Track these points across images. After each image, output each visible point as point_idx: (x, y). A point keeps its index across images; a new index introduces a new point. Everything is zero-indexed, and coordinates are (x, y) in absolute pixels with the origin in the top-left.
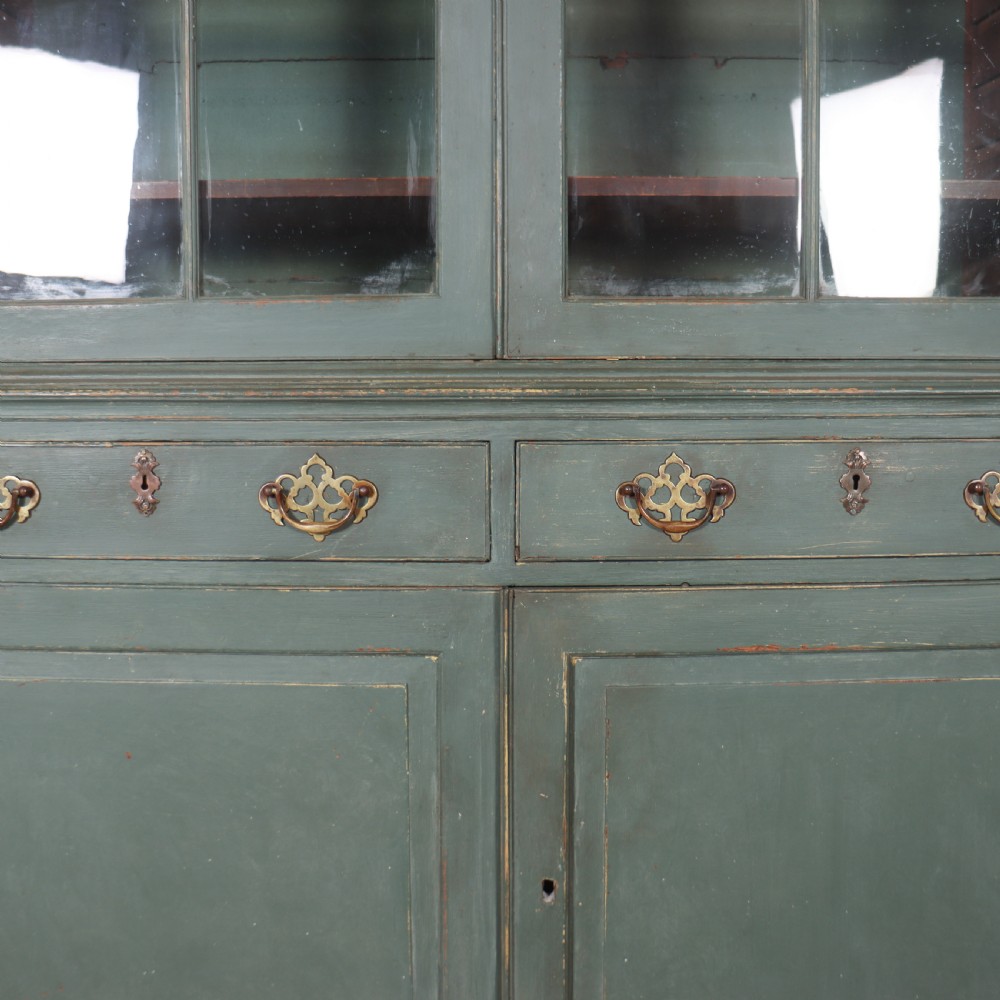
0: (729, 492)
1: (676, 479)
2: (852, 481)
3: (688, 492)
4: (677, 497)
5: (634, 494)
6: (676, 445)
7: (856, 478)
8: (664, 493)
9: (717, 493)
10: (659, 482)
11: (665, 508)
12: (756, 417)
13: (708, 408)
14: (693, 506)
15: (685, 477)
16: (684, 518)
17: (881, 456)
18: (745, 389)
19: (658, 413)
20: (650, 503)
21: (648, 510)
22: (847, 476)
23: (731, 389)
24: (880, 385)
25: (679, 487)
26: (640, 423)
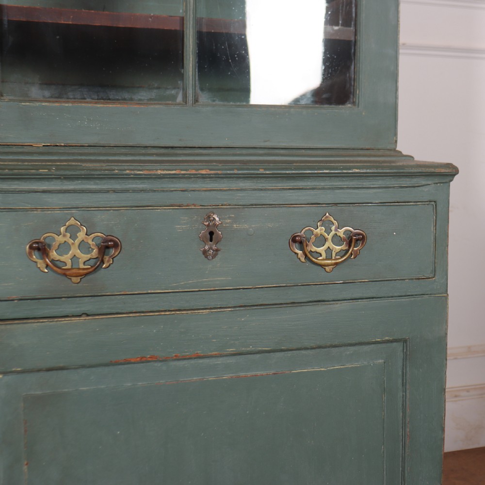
0: (116, 245)
1: (74, 237)
2: (209, 236)
3: (84, 246)
4: (75, 251)
5: (42, 249)
6: (74, 211)
7: (211, 234)
8: (64, 248)
9: (107, 246)
10: (60, 239)
11: (66, 258)
12: (135, 191)
13: (97, 184)
14: (89, 256)
15: (81, 235)
16: (82, 266)
17: (230, 218)
18: (125, 170)
19: (58, 188)
20: (54, 254)
21: (52, 261)
22: (204, 232)
23: (114, 170)
24: (227, 167)
25: (77, 242)
26: (44, 196)
